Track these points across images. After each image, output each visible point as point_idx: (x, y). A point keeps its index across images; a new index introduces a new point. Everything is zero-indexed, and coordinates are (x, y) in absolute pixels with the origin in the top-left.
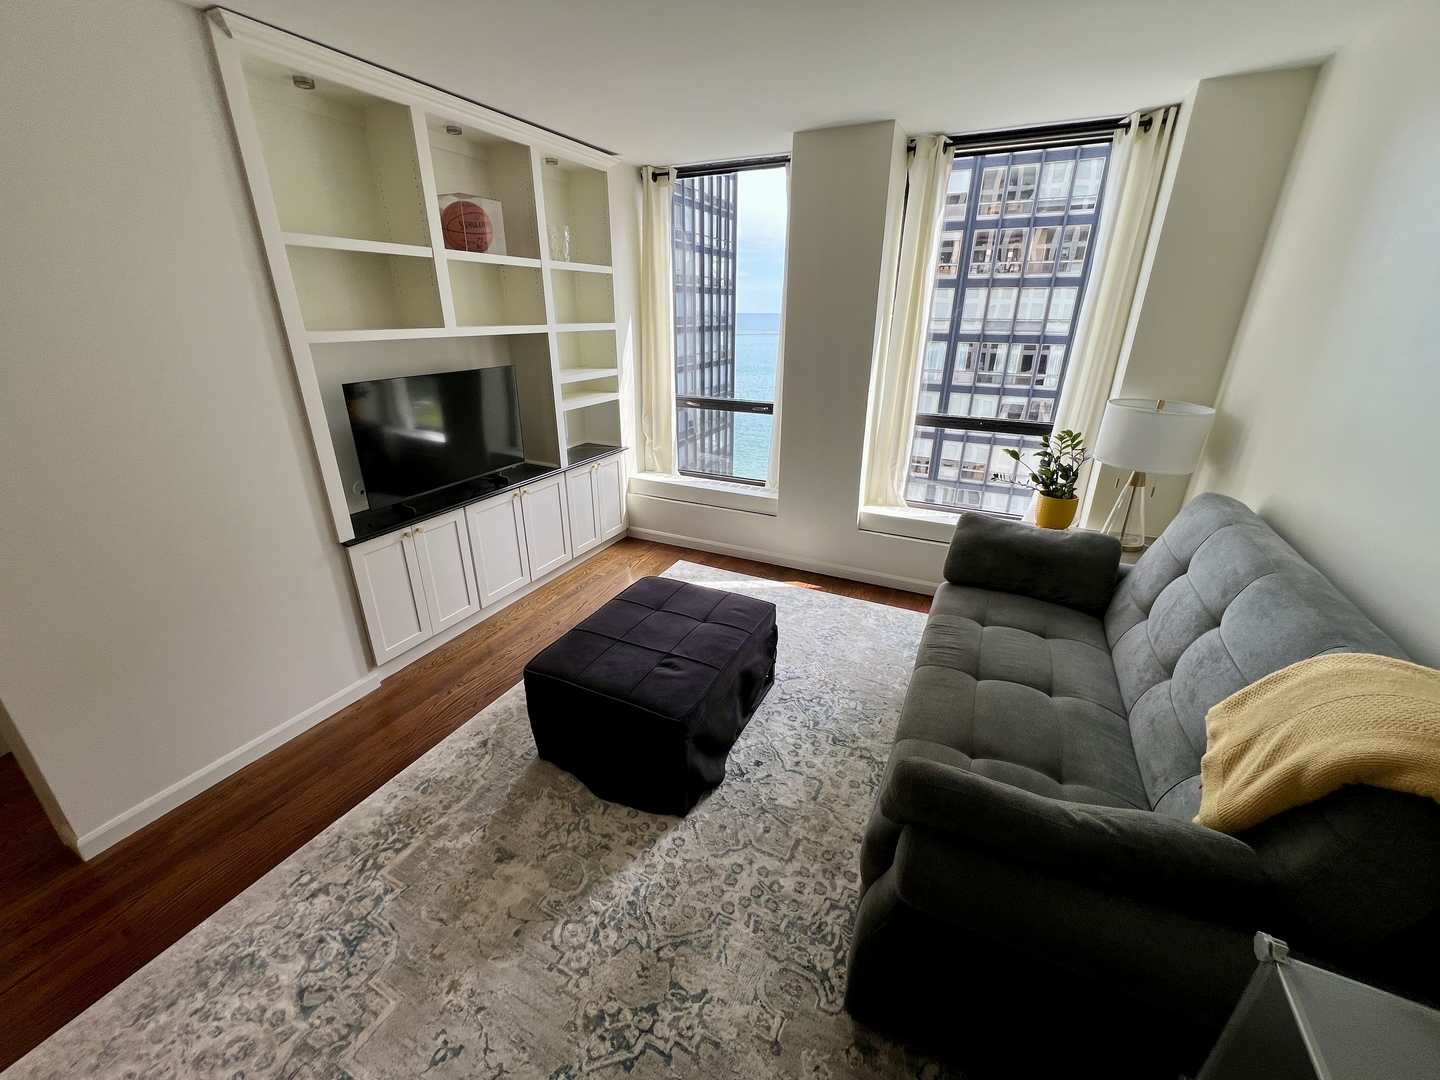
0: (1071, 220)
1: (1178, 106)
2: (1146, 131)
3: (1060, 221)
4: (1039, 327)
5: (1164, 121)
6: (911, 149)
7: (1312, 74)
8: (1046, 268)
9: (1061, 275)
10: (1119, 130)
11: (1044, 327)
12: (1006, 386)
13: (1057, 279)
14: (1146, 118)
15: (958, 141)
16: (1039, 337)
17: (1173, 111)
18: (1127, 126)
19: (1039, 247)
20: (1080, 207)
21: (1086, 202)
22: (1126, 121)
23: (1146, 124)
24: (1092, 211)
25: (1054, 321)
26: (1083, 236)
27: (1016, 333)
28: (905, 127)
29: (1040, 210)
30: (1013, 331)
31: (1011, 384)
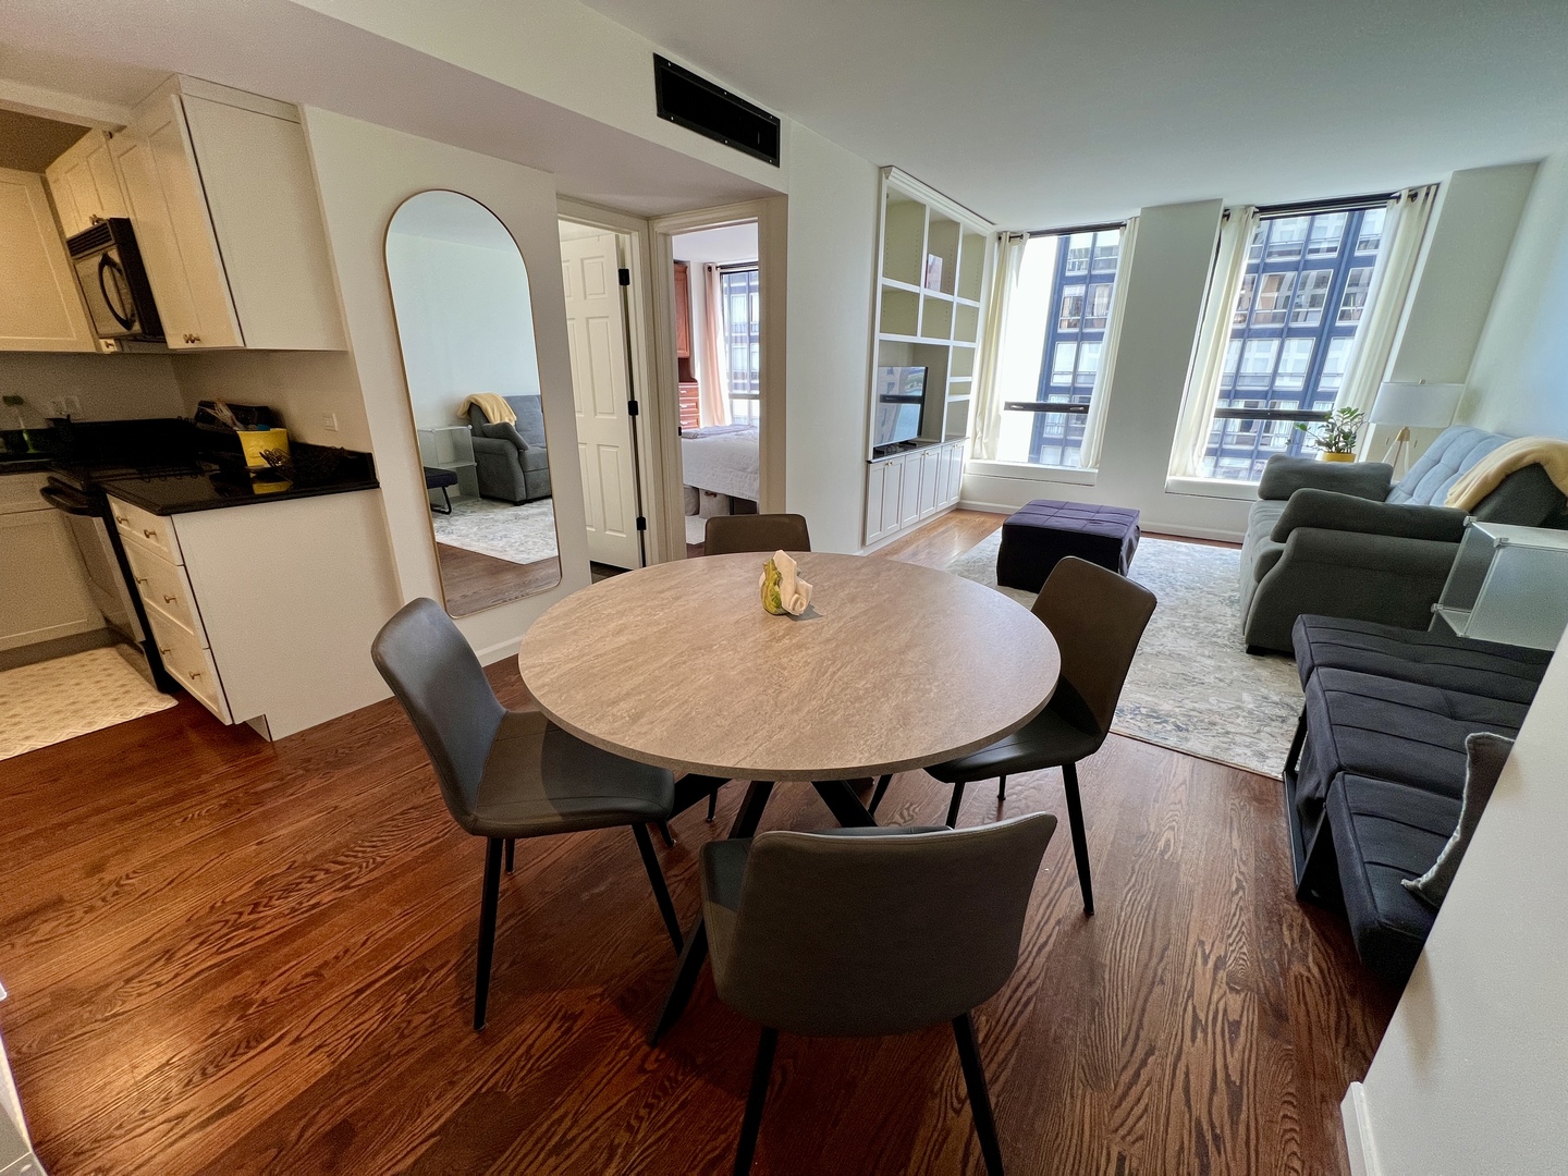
0: (1308, 265)
1: (1438, 185)
2: (1413, 201)
3: (1295, 267)
4: (1267, 381)
5: (1427, 194)
6: (1226, 216)
7: (1535, 166)
8: (1274, 318)
9: (1294, 325)
10: (1391, 201)
11: (1273, 381)
12: (1225, 447)
13: (1290, 329)
14: (1413, 192)
15: (1263, 209)
16: (1267, 392)
17: (1433, 189)
18: (1398, 198)
19: (1268, 295)
20: (1317, 251)
21: (1325, 245)
22: (1397, 194)
23: (1413, 196)
24: (1334, 255)
25: (1282, 376)
26: (1320, 282)
27: (1238, 388)
28: (1226, 203)
29: (1270, 255)
30: (1234, 386)
31: (1231, 444)
